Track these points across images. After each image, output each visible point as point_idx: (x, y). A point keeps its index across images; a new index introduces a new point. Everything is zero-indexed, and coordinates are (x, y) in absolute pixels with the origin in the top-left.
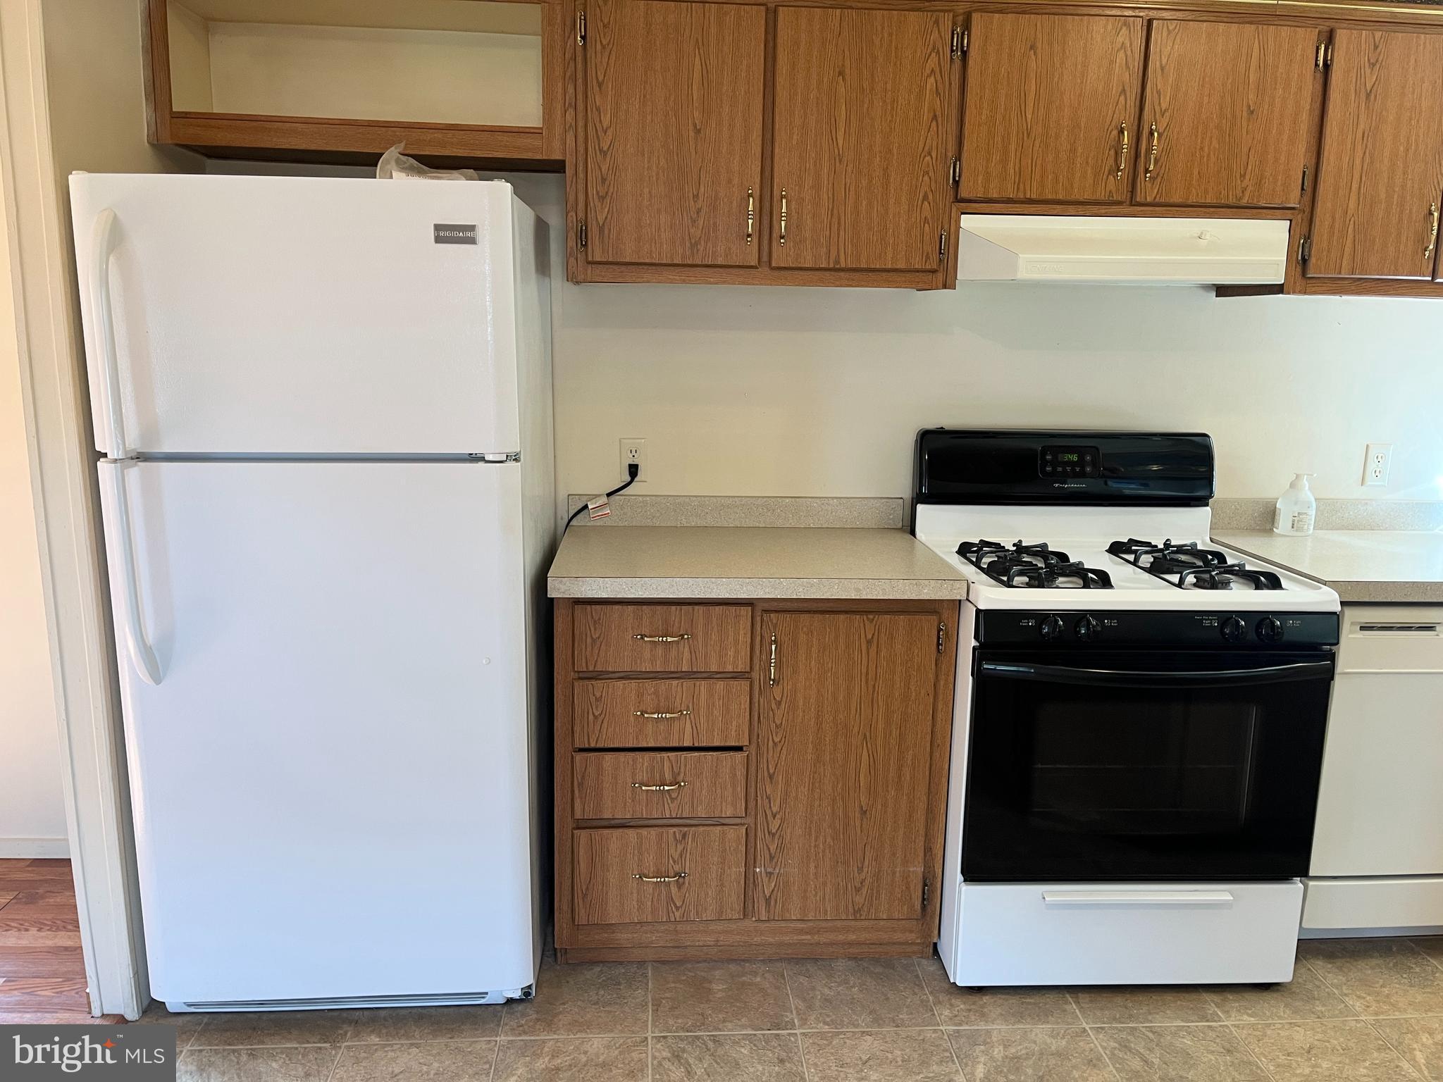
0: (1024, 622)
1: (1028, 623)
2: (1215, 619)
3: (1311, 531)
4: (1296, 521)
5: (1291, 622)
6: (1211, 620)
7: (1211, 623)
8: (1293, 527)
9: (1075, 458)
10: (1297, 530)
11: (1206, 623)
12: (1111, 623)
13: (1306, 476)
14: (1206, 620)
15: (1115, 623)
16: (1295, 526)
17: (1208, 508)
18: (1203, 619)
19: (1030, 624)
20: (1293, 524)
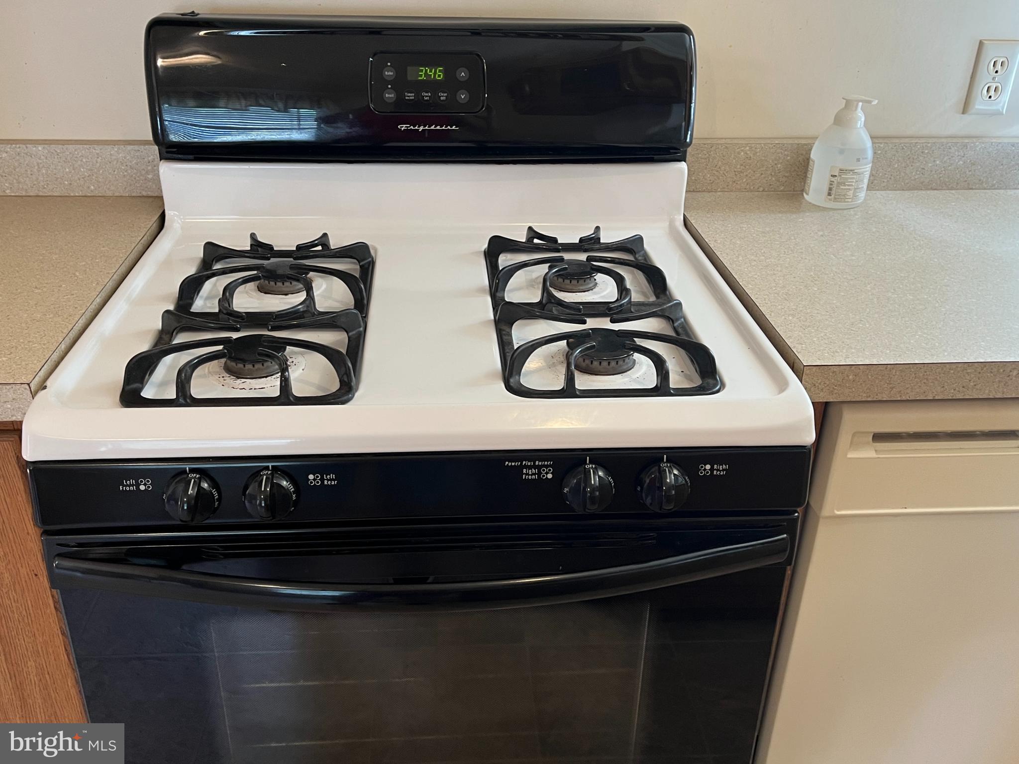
0: (128, 486)
1: (138, 485)
2: (547, 466)
3: (862, 195)
4: (835, 185)
5: (708, 467)
6: (539, 467)
7: (539, 473)
8: (829, 194)
9: (438, 74)
10: (835, 200)
11: (529, 474)
12: (322, 480)
13: (860, 104)
14: (530, 467)
15: (330, 480)
16: (833, 192)
17: (683, 165)
18: (522, 467)
19: (142, 488)
20: (830, 189)
